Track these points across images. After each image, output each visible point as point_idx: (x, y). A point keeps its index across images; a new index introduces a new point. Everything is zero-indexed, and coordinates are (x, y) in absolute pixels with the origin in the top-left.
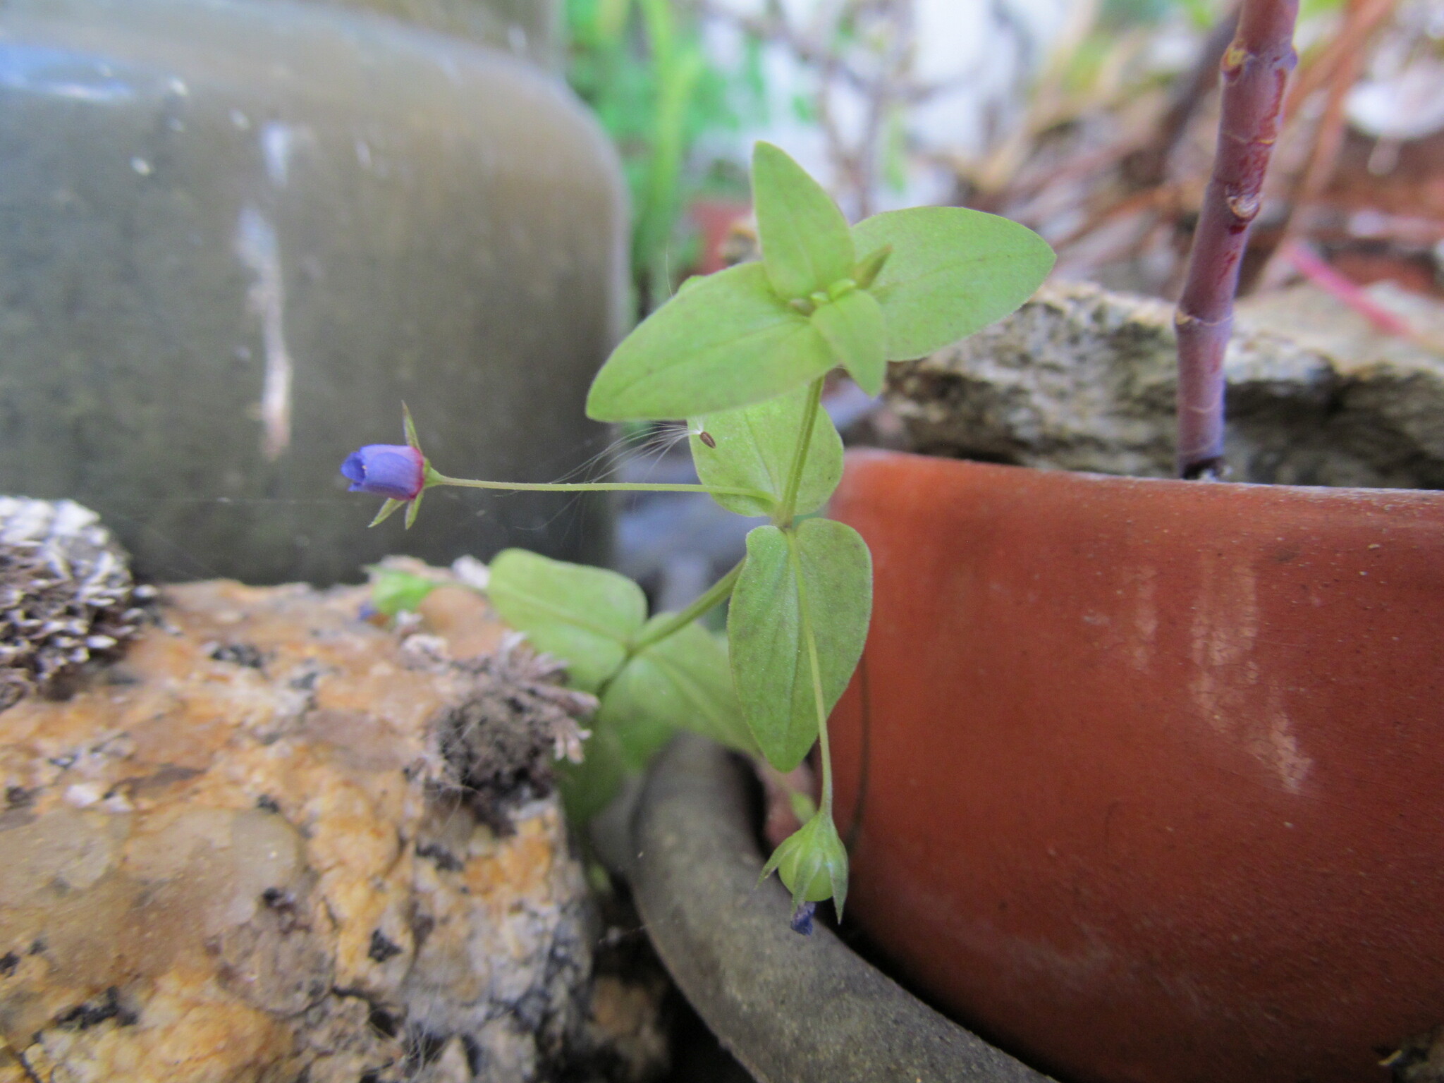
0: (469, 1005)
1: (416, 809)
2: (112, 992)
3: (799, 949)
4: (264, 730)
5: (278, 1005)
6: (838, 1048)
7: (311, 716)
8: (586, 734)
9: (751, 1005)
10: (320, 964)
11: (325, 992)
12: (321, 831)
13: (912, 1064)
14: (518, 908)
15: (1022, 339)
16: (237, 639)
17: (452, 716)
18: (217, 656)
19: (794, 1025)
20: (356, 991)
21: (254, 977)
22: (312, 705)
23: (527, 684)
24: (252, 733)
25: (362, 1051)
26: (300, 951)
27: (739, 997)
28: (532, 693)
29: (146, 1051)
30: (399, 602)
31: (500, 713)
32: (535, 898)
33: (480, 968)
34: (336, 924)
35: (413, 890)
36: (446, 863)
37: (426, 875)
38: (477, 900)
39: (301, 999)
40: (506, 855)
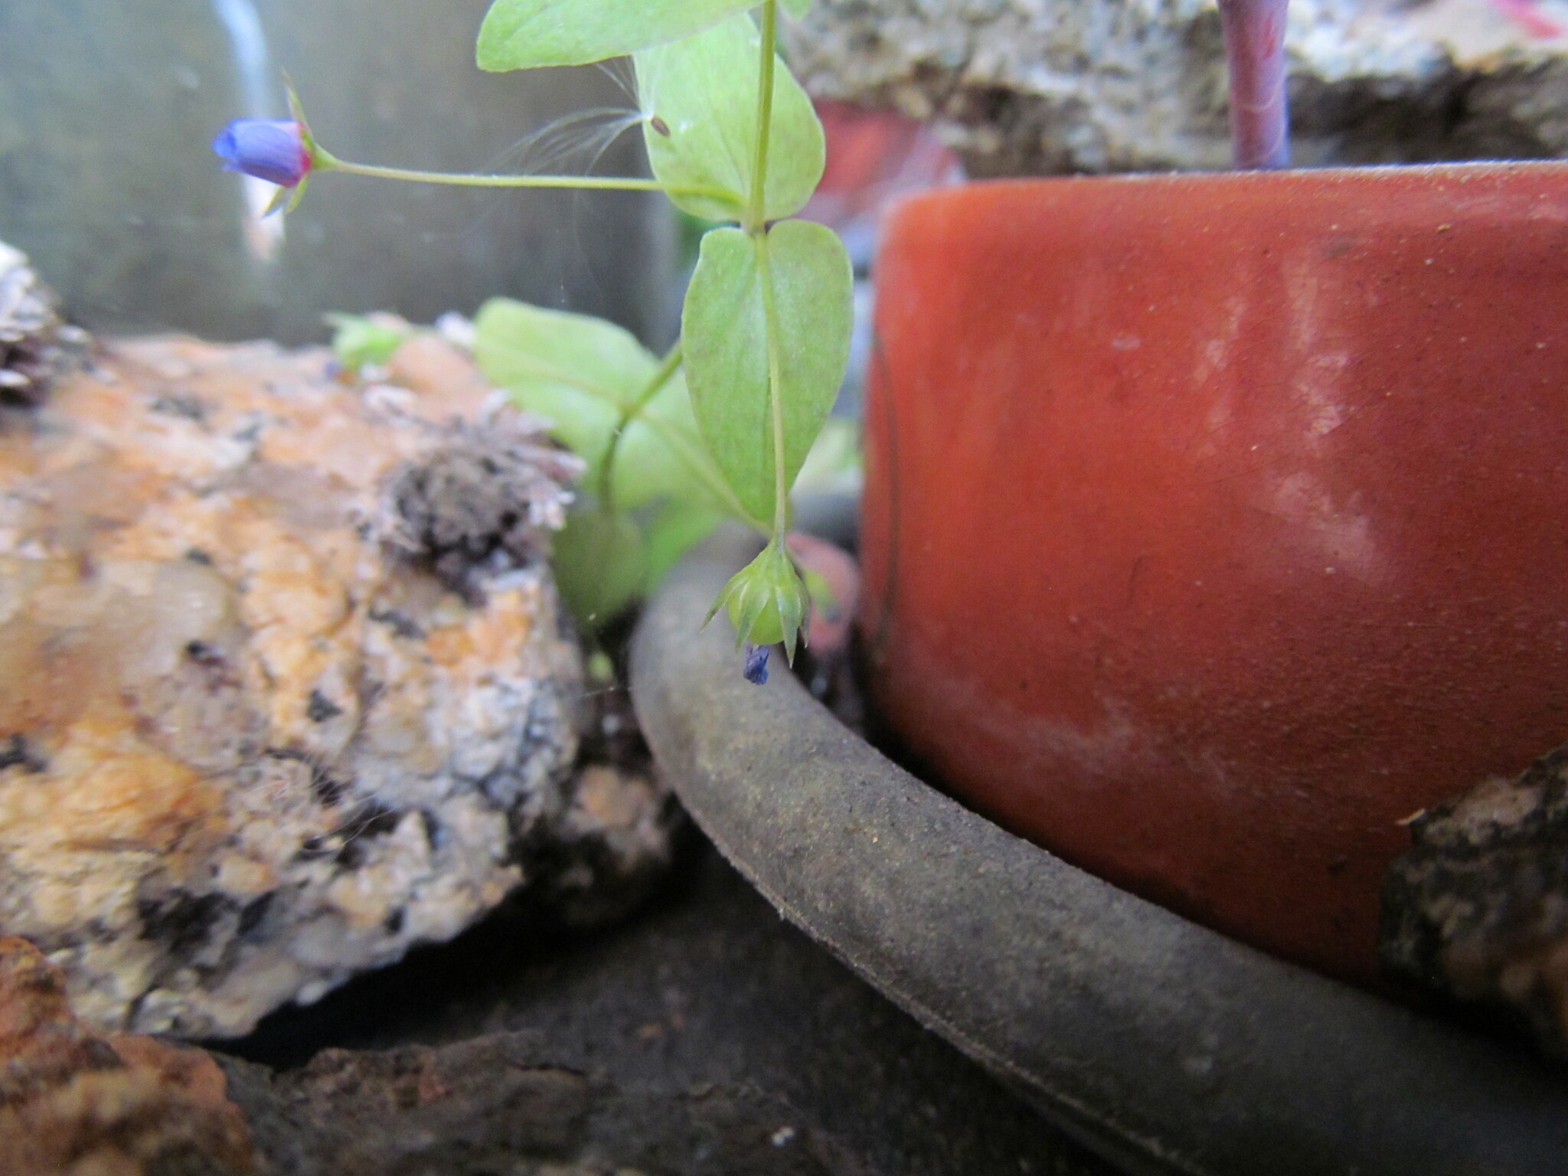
0: (430, 777)
1: (369, 570)
2: (18, 740)
3: (776, 717)
4: (201, 482)
5: (204, 761)
6: (798, 810)
7: (255, 469)
8: (567, 497)
9: (719, 774)
10: (251, 720)
11: (259, 751)
12: (256, 585)
13: (870, 823)
14: (486, 681)
15: (1077, 36)
16: (182, 391)
17: (412, 473)
18: (158, 407)
19: (758, 791)
20: (294, 751)
21: (174, 730)
22: (255, 457)
23: (505, 445)
24: (188, 486)
25: (302, 816)
26: (231, 707)
27: (709, 766)
28: (511, 455)
29: (56, 799)
30: (364, 355)
31: (472, 474)
32: (507, 670)
33: (439, 738)
34: (271, 682)
35: (362, 653)
36: (405, 630)
37: (379, 640)
38: (441, 671)
39: (229, 757)
40: (477, 627)
